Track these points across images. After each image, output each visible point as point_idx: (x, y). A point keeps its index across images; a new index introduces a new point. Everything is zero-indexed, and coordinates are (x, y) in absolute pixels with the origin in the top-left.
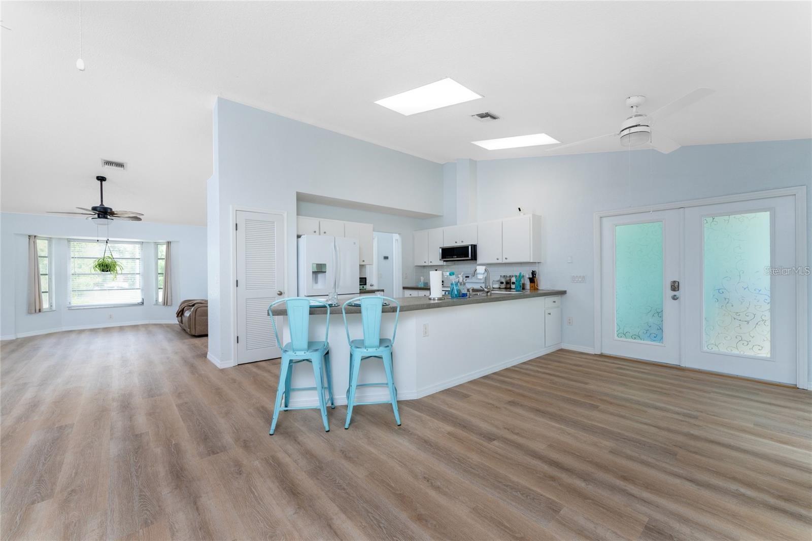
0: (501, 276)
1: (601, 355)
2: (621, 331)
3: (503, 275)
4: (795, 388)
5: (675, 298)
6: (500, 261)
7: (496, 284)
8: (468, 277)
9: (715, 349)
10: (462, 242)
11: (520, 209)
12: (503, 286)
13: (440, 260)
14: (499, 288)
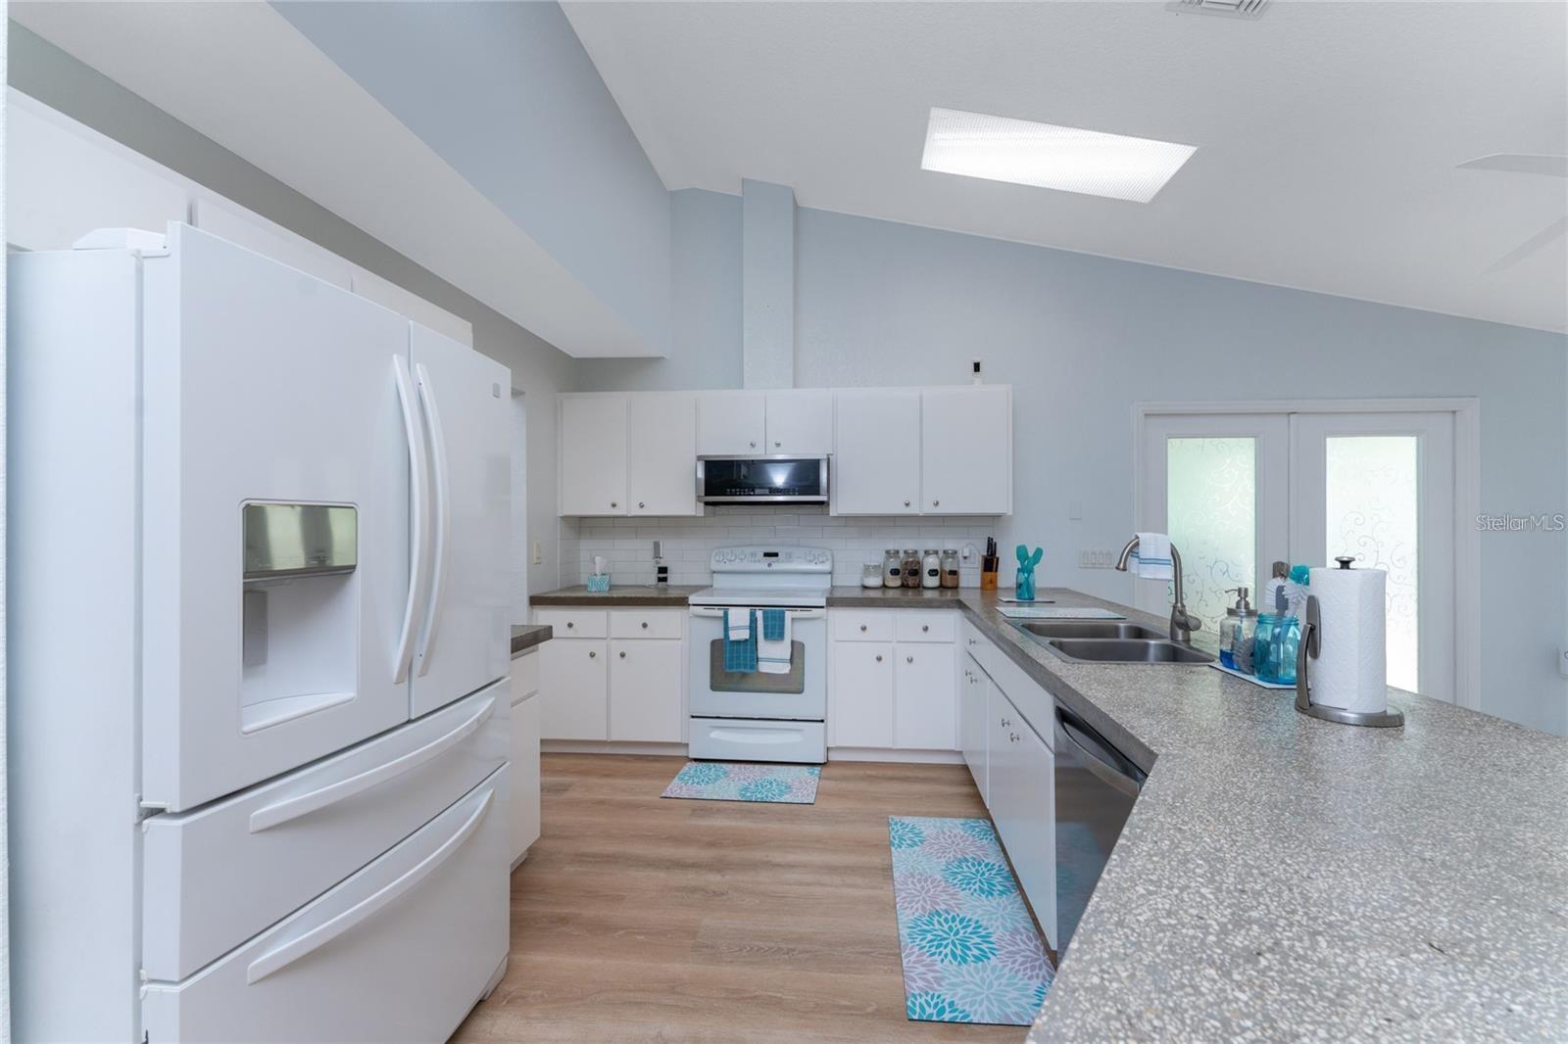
0: (888, 552)
6: (913, 509)
7: (874, 576)
8: (776, 555)
10: (778, 444)
11: (977, 367)
12: (896, 582)
13: (699, 499)
14: (884, 586)
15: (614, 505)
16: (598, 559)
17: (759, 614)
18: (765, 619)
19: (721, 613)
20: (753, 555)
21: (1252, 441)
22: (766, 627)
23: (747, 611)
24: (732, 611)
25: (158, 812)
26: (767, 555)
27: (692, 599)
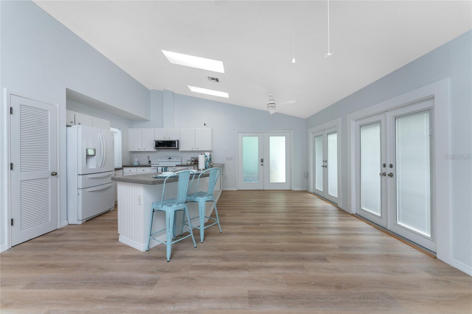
0: (192, 158)
1: (238, 190)
2: (245, 179)
3: (193, 157)
4: (291, 190)
5: (262, 165)
6: (194, 150)
7: (189, 162)
8: (171, 158)
9: (273, 182)
10: (169, 138)
11: (205, 124)
12: (193, 163)
13: (154, 148)
14: (191, 164)
15: (139, 149)
16: (136, 159)
17: (163, 168)
18: (164, 169)
19: (156, 168)
20: (167, 158)
21: (258, 137)
22: (164, 170)
23: (161, 167)
24: (158, 167)
25: (80, 175)
26: (169, 158)
27: (152, 166)
